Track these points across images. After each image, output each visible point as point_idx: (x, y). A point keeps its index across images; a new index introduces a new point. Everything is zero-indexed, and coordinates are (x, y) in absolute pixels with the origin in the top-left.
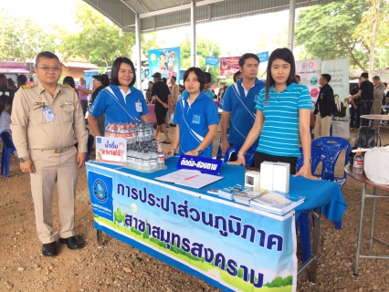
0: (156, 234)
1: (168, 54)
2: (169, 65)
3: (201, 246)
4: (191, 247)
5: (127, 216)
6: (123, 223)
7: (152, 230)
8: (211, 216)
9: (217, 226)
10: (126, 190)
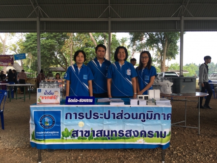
0: (99, 135)
3: (130, 131)
4: (125, 133)
5: (74, 132)
6: (70, 136)
7: (96, 133)
8: (137, 114)
9: (138, 118)
10: (73, 115)
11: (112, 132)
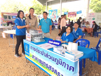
0: (40, 62)
1: (54, 11)
2: (54, 14)
3: (51, 67)
4: (48, 67)
5: (33, 55)
6: (32, 57)
7: (39, 60)
8: (54, 58)
9: (55, 61)
10: (33, 48)
11: (44, 63)
